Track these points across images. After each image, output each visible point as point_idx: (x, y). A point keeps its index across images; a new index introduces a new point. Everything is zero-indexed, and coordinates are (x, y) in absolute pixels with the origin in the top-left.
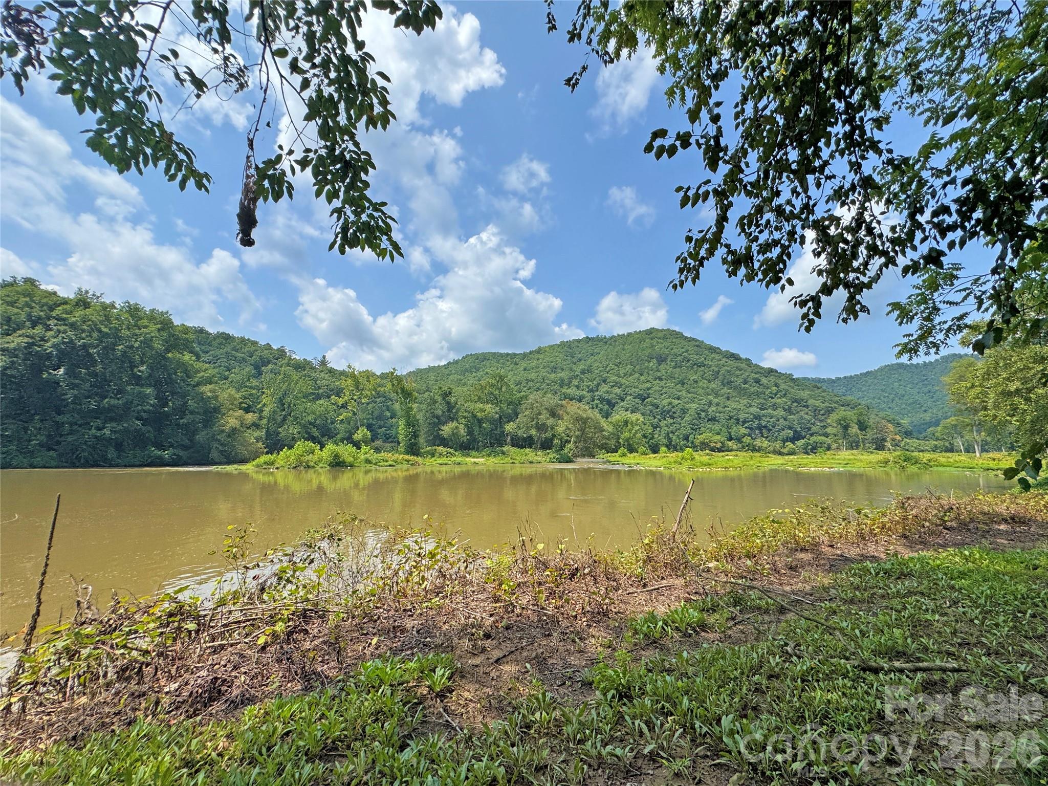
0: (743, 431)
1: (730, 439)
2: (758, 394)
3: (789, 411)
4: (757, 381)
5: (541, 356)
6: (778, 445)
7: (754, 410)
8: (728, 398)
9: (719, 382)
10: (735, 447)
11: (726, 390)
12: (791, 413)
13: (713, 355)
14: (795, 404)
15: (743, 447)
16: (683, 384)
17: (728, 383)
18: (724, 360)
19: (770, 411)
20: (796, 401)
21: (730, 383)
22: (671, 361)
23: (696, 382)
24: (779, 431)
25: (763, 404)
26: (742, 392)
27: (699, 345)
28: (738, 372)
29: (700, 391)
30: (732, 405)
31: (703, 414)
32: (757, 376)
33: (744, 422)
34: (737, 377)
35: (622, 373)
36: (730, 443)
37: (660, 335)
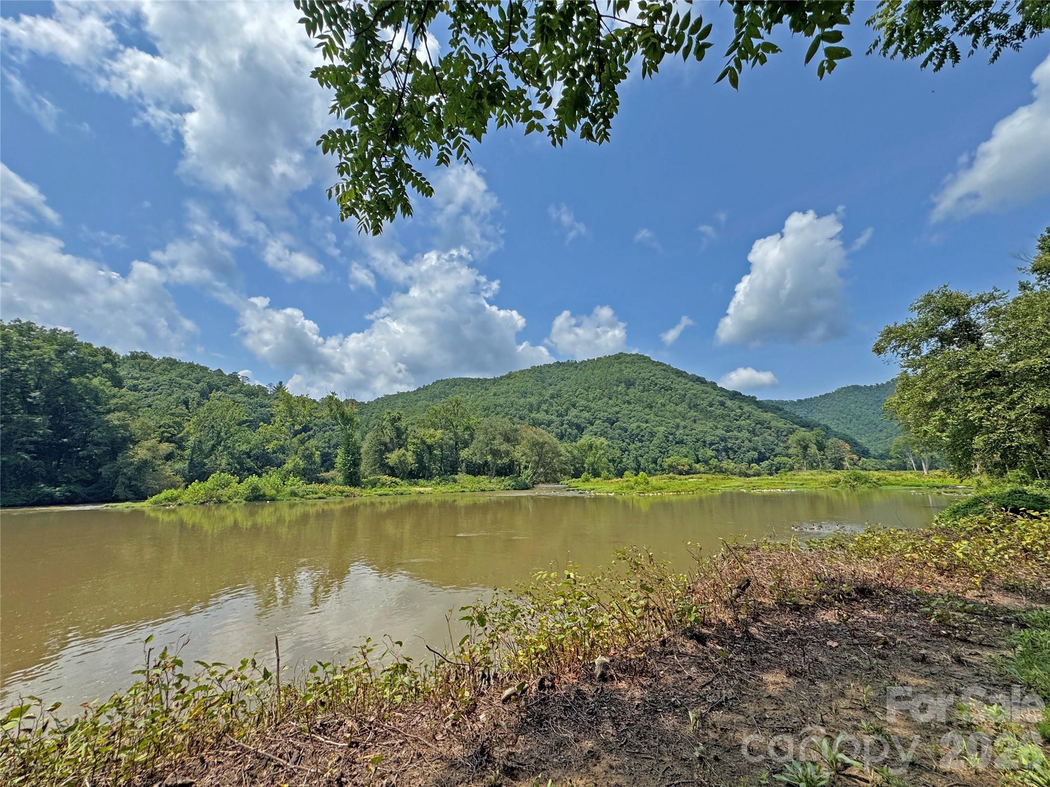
0: (710, 453)
1: (698, 461)
2: (723, 417)
3: (753, 432)
4: (722, 404)
5: (512, 381)
6: (744, 466)
7: (720, 432)
8: (695, 421)
9: (685, 405)
10: (702, 469)
11: (692, 413)
12: (756, 435)
13: (680, 379)
14: (759, 426)
15: (711, 469)
16: (652, 407)
17: (694, 406)
18: (691, 383)
19: (735, 433)
20: (760, 423)
21: (696, 406)
22: (639, 385)
23: (664, 405)
24: (744, 453)
25: (728, 427)
26: (708, 415)
27: (666, 369)
28: (703, 395)
29: (668, 414)
30: (699, 427)
31: (671, 438)
32: (721, 399)
33: (711, 444)
34: (703, 400)
35: (591, 397)
36: (697, 466)
37: (628, 359)
